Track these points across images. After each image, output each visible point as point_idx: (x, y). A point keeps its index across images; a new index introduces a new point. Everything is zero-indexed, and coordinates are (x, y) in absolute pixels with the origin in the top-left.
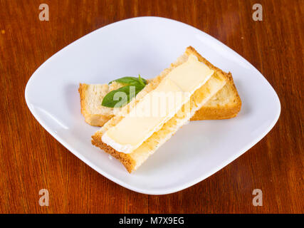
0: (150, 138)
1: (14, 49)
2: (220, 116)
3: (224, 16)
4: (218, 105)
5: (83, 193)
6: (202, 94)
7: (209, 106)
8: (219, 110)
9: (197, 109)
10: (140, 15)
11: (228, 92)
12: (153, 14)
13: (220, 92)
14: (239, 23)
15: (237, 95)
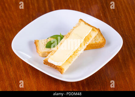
0: (69, 58)
1: (4, 30)
2: (97, 47)
4: (96, 42)
6: (88, 38)
7: (92, 43)
8: (97, 44)
9: (87, 45)
10: (56, 10)
11: (99, 37)
12: (62, 9)
13: (96, 37)
15: (103, 37)
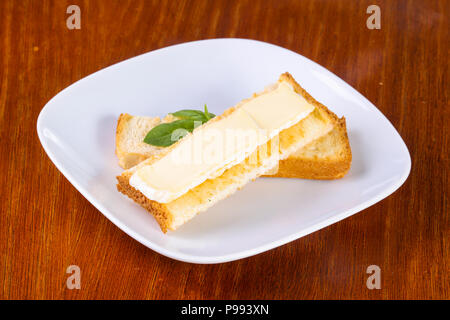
0: (200, 186)
3: (360, 54)
4: (316, 157)
5: (96, 258)
6: (292, 137)
7: (301, 157)
8: (316, 163)
9: (283, 157)
11: (335, 143)
13: (322, 140)
14: (380, 65)
15: (348, 147)
